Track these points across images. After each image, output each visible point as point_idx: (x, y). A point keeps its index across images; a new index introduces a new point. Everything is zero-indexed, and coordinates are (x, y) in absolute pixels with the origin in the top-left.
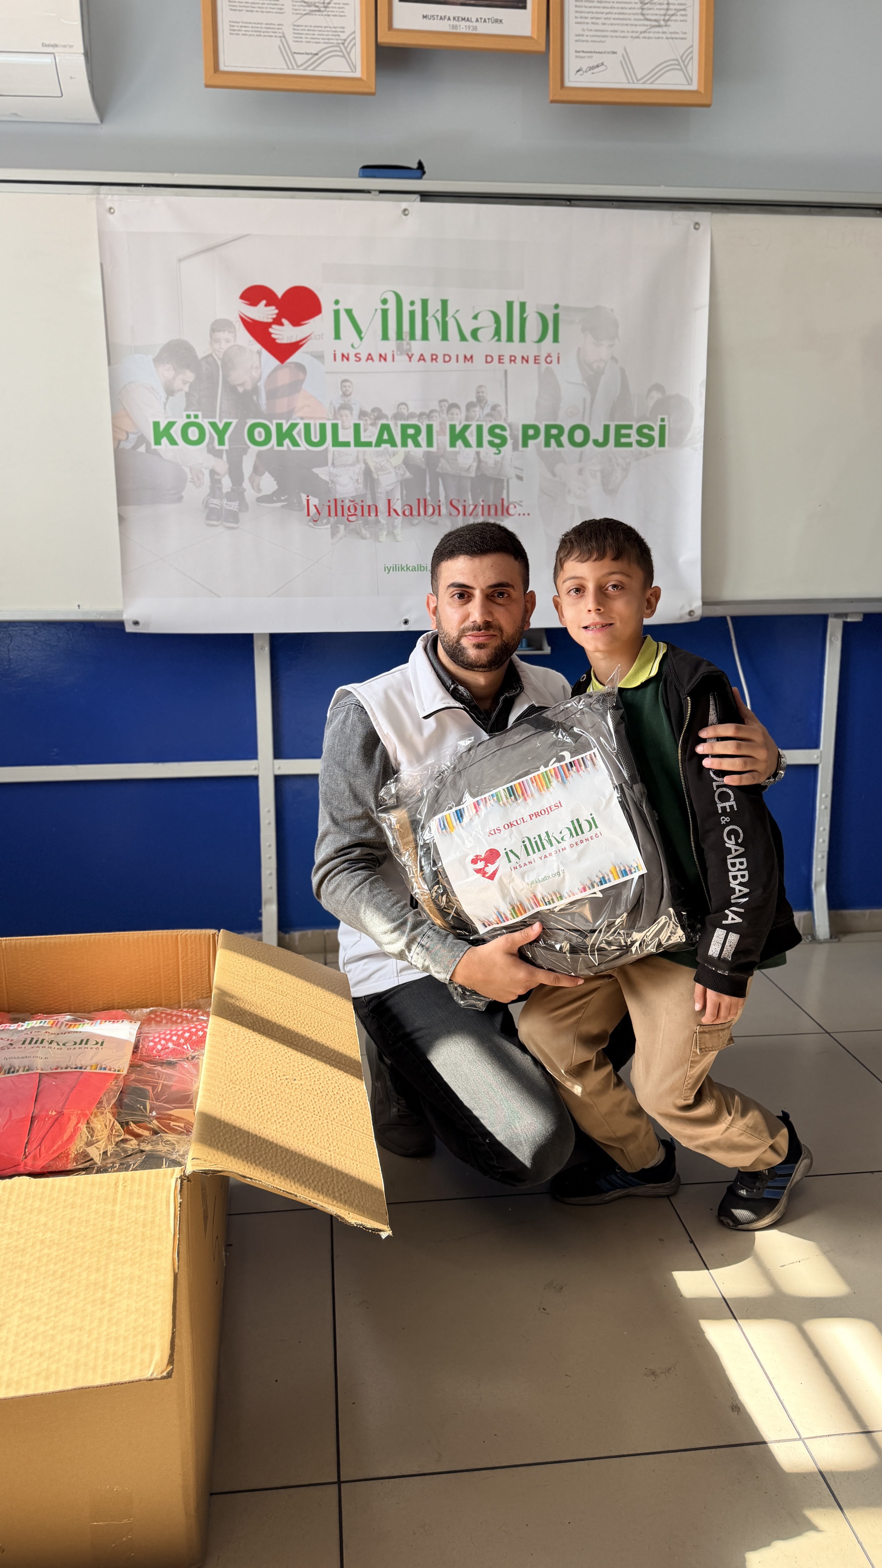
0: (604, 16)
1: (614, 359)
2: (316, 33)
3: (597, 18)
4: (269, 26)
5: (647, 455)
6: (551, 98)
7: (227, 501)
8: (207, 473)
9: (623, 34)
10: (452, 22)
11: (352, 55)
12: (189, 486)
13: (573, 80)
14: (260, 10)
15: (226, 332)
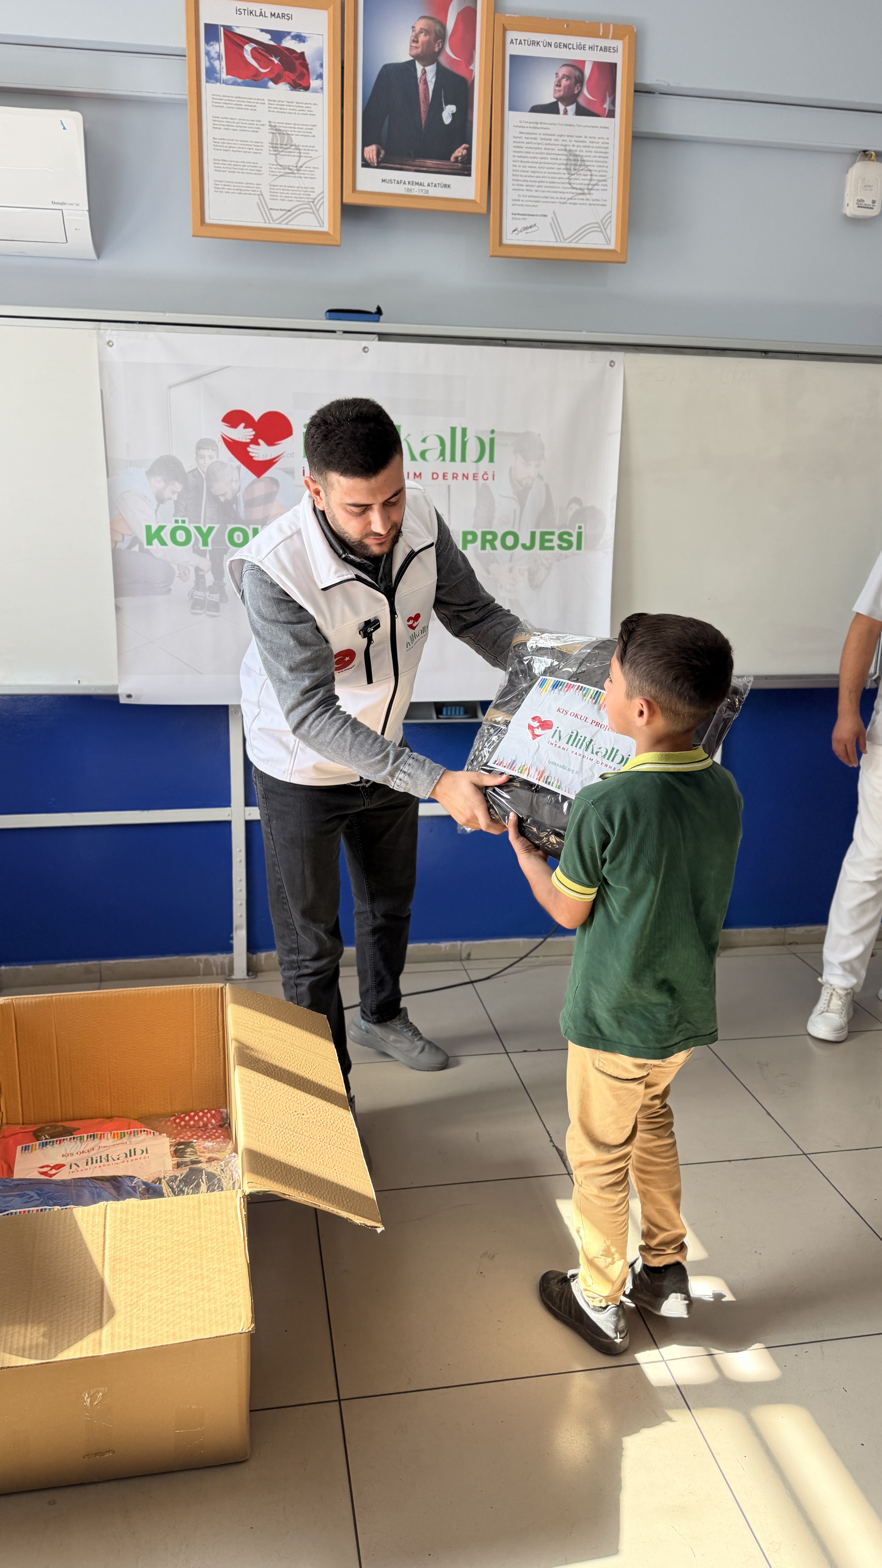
0: (537, 184)
1: (540, 477)
2: (290, 192)
3: (531, 186)
4: (248, 185)
5: (566, 557)
6: (491, 254)
7: (210, 593)
8: (192, 569)
9: (552, 200)
10: (407, 186)
11: (321, 212)
12: (176, 579)
13: (509, 238)
14: (241, 171)
15: (210, 450)
